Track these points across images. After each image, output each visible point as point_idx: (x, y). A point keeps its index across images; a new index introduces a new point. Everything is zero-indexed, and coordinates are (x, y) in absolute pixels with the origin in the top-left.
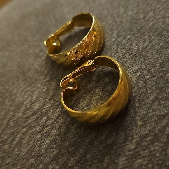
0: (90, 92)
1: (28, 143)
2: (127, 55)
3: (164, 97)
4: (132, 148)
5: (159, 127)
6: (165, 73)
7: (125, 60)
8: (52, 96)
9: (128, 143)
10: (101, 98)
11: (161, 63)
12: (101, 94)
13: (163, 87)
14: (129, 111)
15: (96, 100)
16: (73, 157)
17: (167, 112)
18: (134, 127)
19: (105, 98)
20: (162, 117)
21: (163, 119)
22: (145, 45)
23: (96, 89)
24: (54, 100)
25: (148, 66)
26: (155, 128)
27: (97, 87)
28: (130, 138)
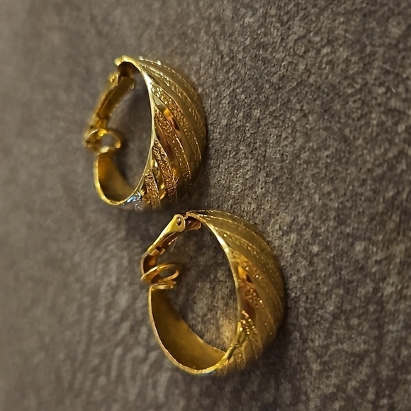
0: (208, 276)
2: (262, 176)
3: (355, 308)
5: (354, 383)
6: (350, 240)
7: (259, 191)
11: (338, 209)
13: (350, 282)
14: (291, 334)
15: (223, 298)
17: (366, 347)
18: (306, 373)
20: (357, 360)
21: (360, 363)
23: (217, 271)
25: (311, 214)
26: (346, 383)
27: (218, 264)
28: (303, 398)
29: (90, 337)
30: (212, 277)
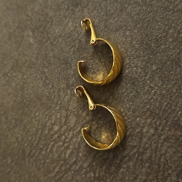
0: (89, 123)
1: (57, 152)
3: (135, 134)
4: (118, 163)
5: (132, 153)
6: (136, 117)
8: (65, 122)
9: (115, 159)
10: (97, 129)
11: (133, 109)
12: (96, 125)
13: (134, 128)
15: (94, 129)
16: (86, 163)
17: (137, 144)
19: (99, 129)
20: (134, 147)
21: (135, 148)
22: (123, 91)
23: (93, 122)
24: (67, 126)
25: (125, 109)
26: (130, 153)
27: (93, 120)
28: (116, 157)
29: (40, 139)
30: (91, 123)
